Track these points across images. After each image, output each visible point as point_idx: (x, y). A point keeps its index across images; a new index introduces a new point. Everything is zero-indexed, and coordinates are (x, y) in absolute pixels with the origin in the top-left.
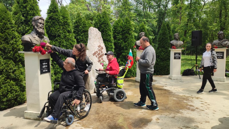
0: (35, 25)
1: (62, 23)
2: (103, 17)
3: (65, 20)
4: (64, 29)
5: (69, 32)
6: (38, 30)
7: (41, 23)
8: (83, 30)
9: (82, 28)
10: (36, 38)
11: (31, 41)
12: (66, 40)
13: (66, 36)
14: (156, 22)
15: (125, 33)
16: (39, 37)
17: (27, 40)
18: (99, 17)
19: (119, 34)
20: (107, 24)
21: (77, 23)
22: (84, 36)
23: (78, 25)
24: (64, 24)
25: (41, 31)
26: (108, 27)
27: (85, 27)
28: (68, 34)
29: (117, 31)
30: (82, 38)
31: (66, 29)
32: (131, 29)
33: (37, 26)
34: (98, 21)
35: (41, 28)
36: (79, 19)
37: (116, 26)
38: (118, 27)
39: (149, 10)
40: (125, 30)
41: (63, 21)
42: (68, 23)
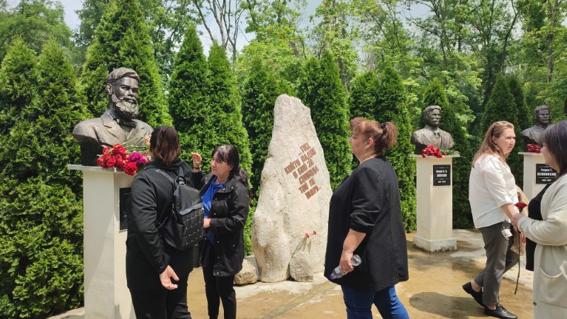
0: (113, 93)
1: (209, 87)
2: (323, 68)
3: (219, 80)
4: (215, 102)
5: (227, 109)
6: (118, 105)
7: (128, 88)
8: (267, 104)
9: (265, 98)
11: (98, 137)
12: (218, 131)
13: (218, 121)
14: (478, 77)
15: (383, 110)
16: (121, 124)
17: (86, 135)
18: (312, 69)
19: (368, 111)
20: (334, 85)
21: (252, 87)
22: (268, 118)
23: (255, 91)
24: (215, 88)
25: (128, 110)
26: (335, 95)
27: (272, 95)
28: (224, 115)
29: (360, 103)
30: (264, 126)
31: (219, 102)
32: (399, 98)
33: (118, 95)
34: (309, 79)
35: (127, 100)
36: (258, 76)
37: (359, 92)
38: (365, 93)
39: (459, 49)
40: (383, 101)
41: (213, 82)
42: (225, 86)
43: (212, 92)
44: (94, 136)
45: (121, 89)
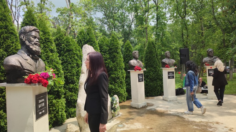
0: (26, 40)
1: (43, 40)
2: (88, 34)
3: (47, 37)
4: (46, 48)
5: (52, 51)
6: (31, 47)
7: (35, 37)
8: (67, 49)
9: (65, 46)
10: (29, 60)
11: (22, 66)
12: (48, 62)
13: (48, 57)
15: (112, 52)
16: (32, 58)
17: (15, 64)
18: (82, 34)
19: (106, 53)
20: (94, 41)
21: (58, 41)
22: (68, 56)
23: (59, 43)
24: (46, 41)
25: (37, 50)
26: (95, 46)
27: (68, 45)
28: (51, 54)
29: (102, 50)
30: (66, 59)
31: (48, 48)
32: (119, 48)
33: (30, 41)
34: (82, 38)
35: (36, 44)
36: (60, 36)
37: (102, 45)
38: (104, 45)
40: (112, 49)
41: (44, 38)
42: (50, 40)
43: (44, 43)
44: (19, 65)
45: (32, 38)
